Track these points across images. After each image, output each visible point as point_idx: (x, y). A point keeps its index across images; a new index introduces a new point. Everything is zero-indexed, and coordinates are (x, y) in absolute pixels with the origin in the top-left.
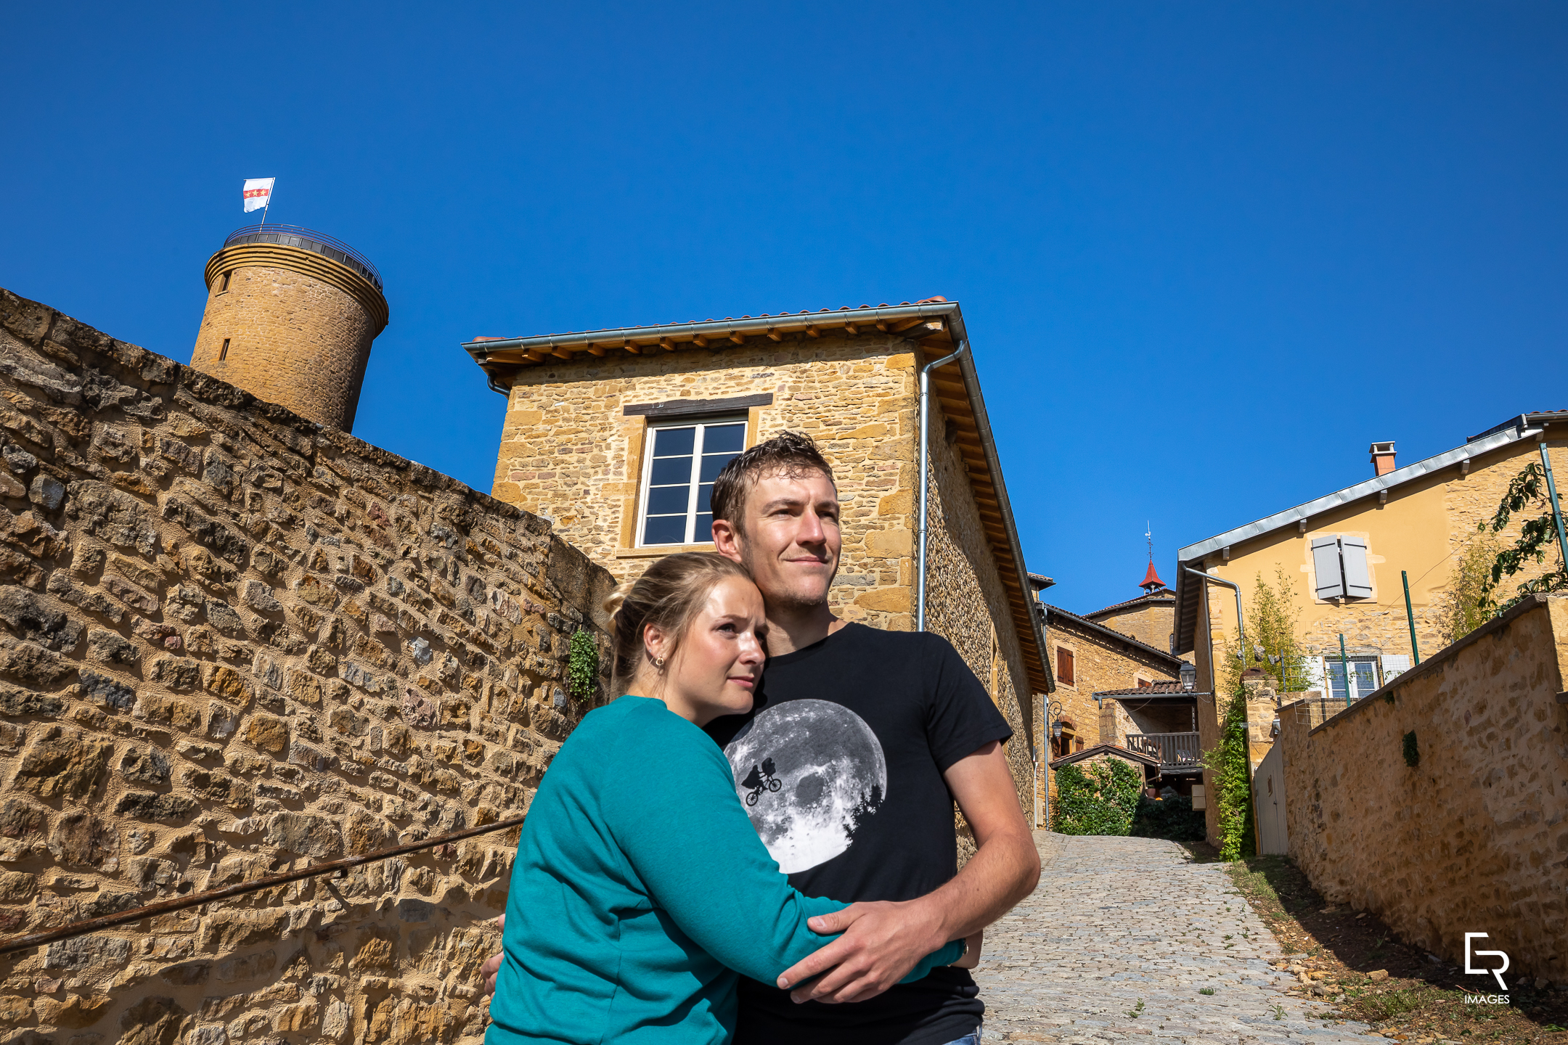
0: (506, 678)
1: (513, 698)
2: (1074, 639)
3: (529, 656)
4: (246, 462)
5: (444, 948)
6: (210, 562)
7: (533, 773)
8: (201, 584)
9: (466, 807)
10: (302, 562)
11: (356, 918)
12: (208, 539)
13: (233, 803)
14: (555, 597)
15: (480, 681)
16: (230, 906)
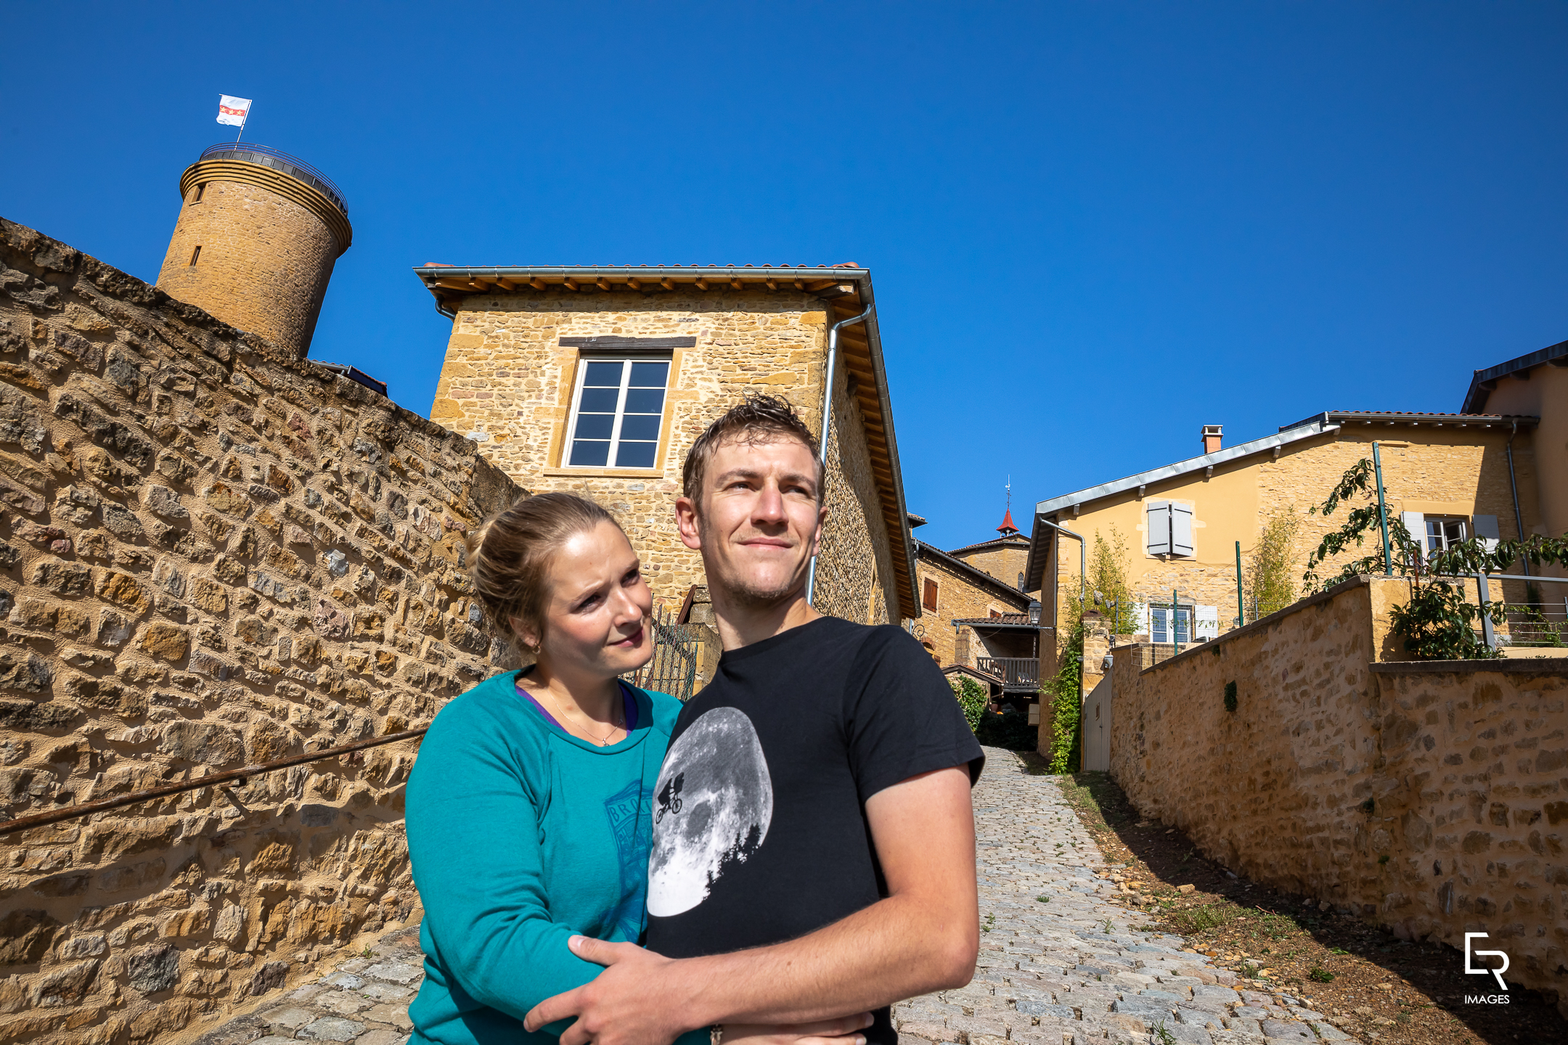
0: (423, 592)
1: (429, 612)
2: (939, 572)
3: (447, 572)
4: (155, 363)
5: (346, 850)
6: (108, 463)
7: (444, 684)
8: (98, 486)
9: (375, 716)
10: (214, 469)
11: (255, 824)
12: (106, 440)
13: (124, 712)
14: (476, 515)
15: (396, 595)
16: (116, 815)
